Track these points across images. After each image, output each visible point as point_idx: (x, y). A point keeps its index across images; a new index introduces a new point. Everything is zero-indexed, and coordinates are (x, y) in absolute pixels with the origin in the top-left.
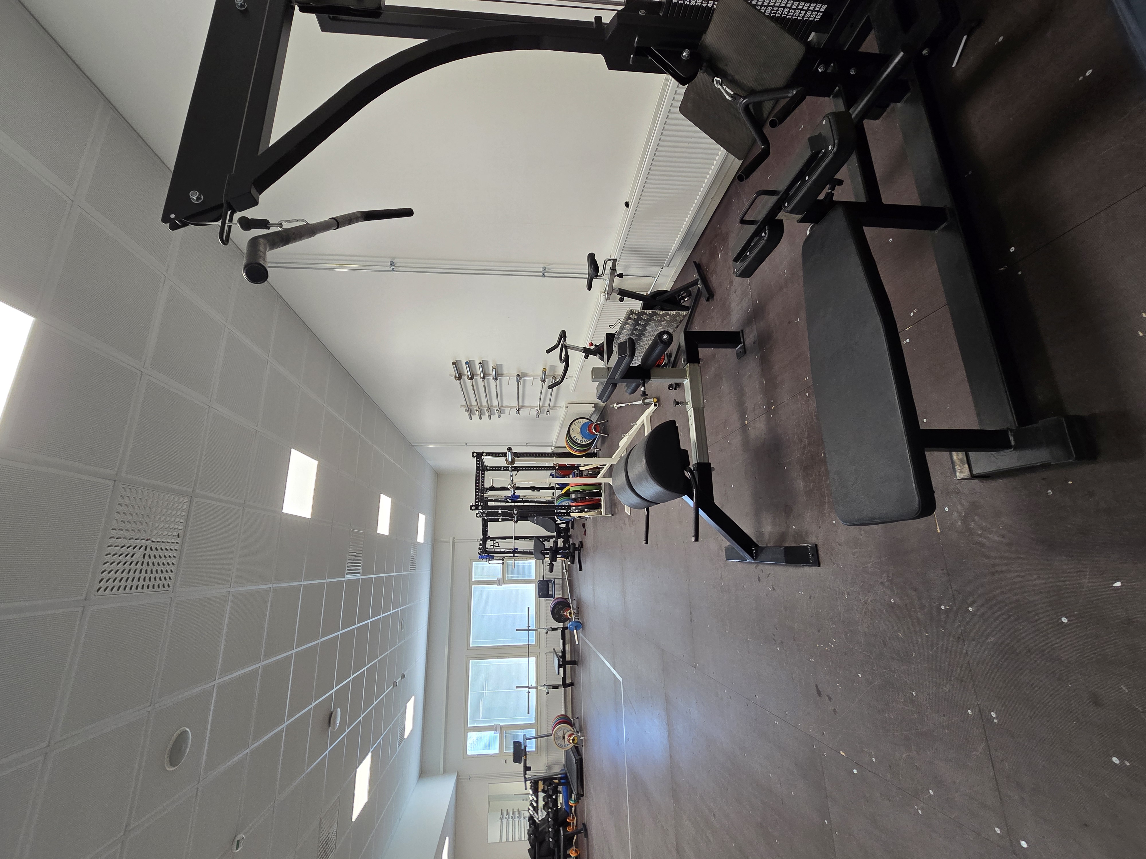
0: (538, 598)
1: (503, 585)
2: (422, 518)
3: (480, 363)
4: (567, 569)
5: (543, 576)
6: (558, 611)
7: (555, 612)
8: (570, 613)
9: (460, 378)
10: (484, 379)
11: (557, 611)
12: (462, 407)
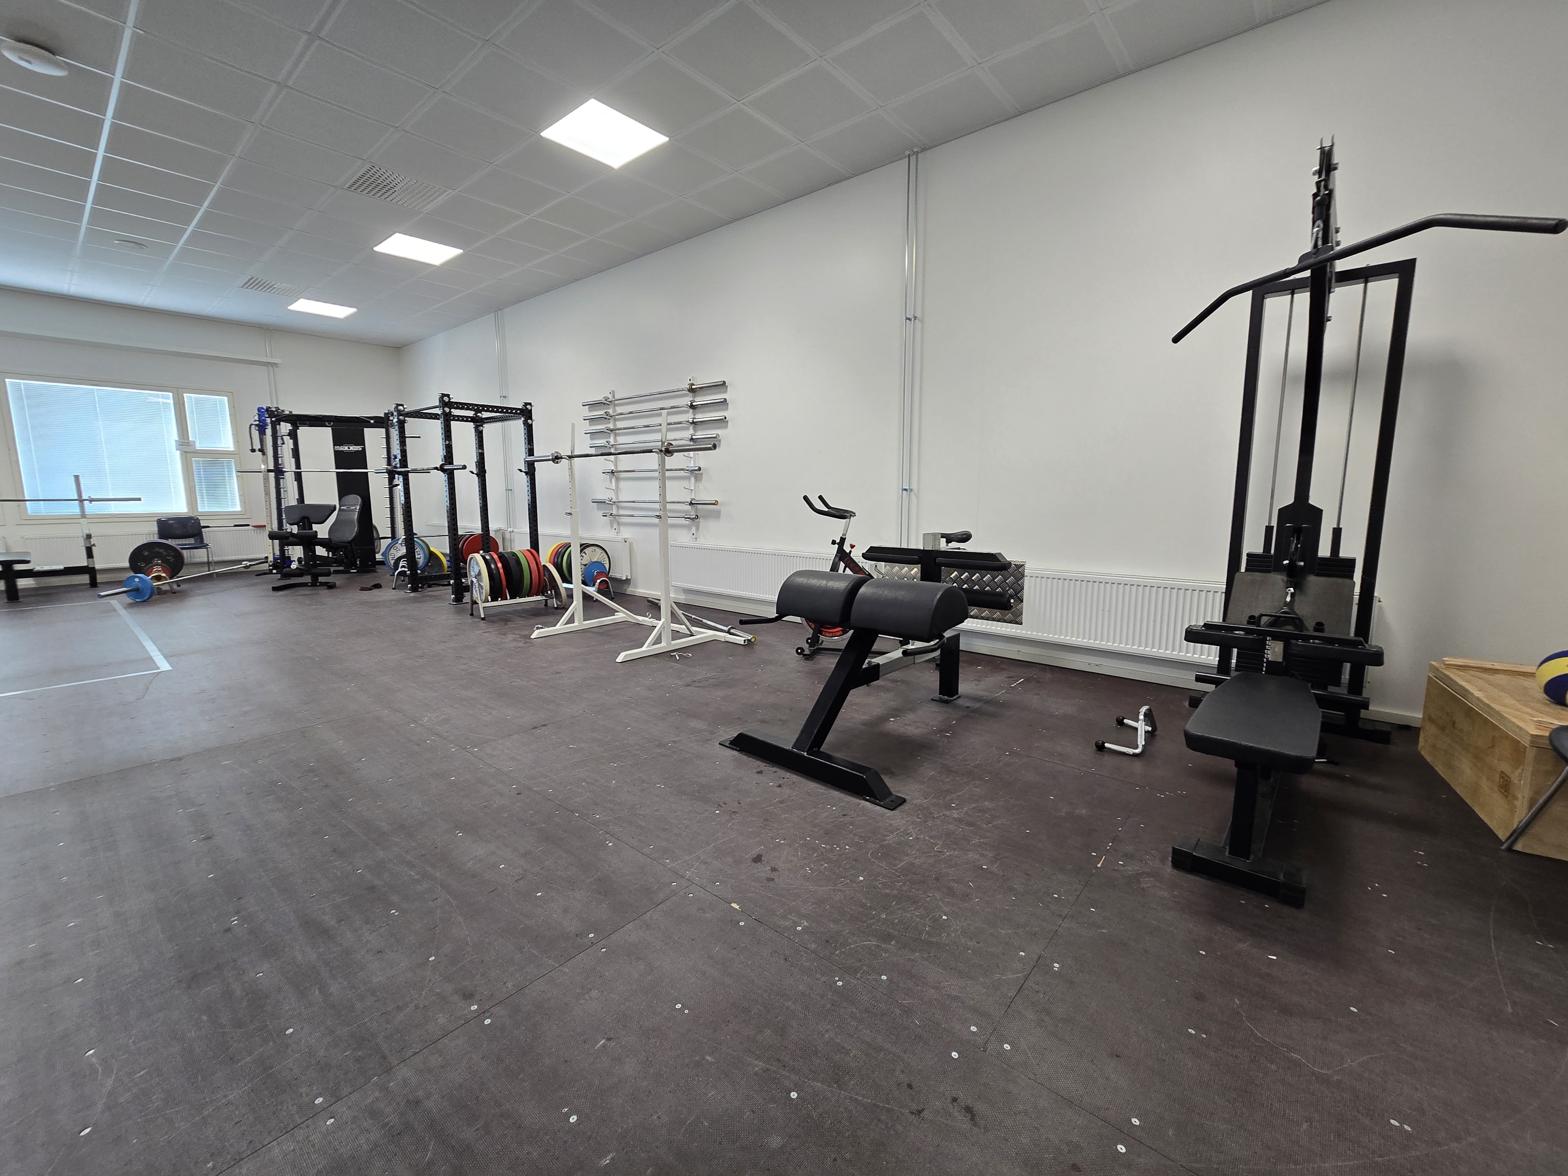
0: (156, 519)
1: (178, 454)
2: (340, 312)
3: (725, 418)
4: (251, 569)
5: (208, 527)
6: (159, 556)
7: (157, 549)
8: (158, 578)
9: (692, 390)
10: (691, 423)
11: (159, 553)
12: (613, 393)
